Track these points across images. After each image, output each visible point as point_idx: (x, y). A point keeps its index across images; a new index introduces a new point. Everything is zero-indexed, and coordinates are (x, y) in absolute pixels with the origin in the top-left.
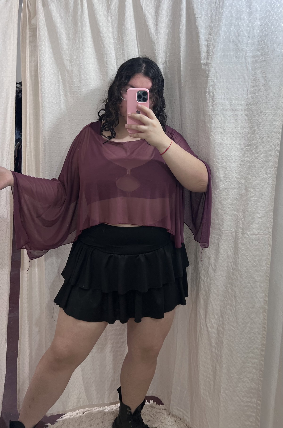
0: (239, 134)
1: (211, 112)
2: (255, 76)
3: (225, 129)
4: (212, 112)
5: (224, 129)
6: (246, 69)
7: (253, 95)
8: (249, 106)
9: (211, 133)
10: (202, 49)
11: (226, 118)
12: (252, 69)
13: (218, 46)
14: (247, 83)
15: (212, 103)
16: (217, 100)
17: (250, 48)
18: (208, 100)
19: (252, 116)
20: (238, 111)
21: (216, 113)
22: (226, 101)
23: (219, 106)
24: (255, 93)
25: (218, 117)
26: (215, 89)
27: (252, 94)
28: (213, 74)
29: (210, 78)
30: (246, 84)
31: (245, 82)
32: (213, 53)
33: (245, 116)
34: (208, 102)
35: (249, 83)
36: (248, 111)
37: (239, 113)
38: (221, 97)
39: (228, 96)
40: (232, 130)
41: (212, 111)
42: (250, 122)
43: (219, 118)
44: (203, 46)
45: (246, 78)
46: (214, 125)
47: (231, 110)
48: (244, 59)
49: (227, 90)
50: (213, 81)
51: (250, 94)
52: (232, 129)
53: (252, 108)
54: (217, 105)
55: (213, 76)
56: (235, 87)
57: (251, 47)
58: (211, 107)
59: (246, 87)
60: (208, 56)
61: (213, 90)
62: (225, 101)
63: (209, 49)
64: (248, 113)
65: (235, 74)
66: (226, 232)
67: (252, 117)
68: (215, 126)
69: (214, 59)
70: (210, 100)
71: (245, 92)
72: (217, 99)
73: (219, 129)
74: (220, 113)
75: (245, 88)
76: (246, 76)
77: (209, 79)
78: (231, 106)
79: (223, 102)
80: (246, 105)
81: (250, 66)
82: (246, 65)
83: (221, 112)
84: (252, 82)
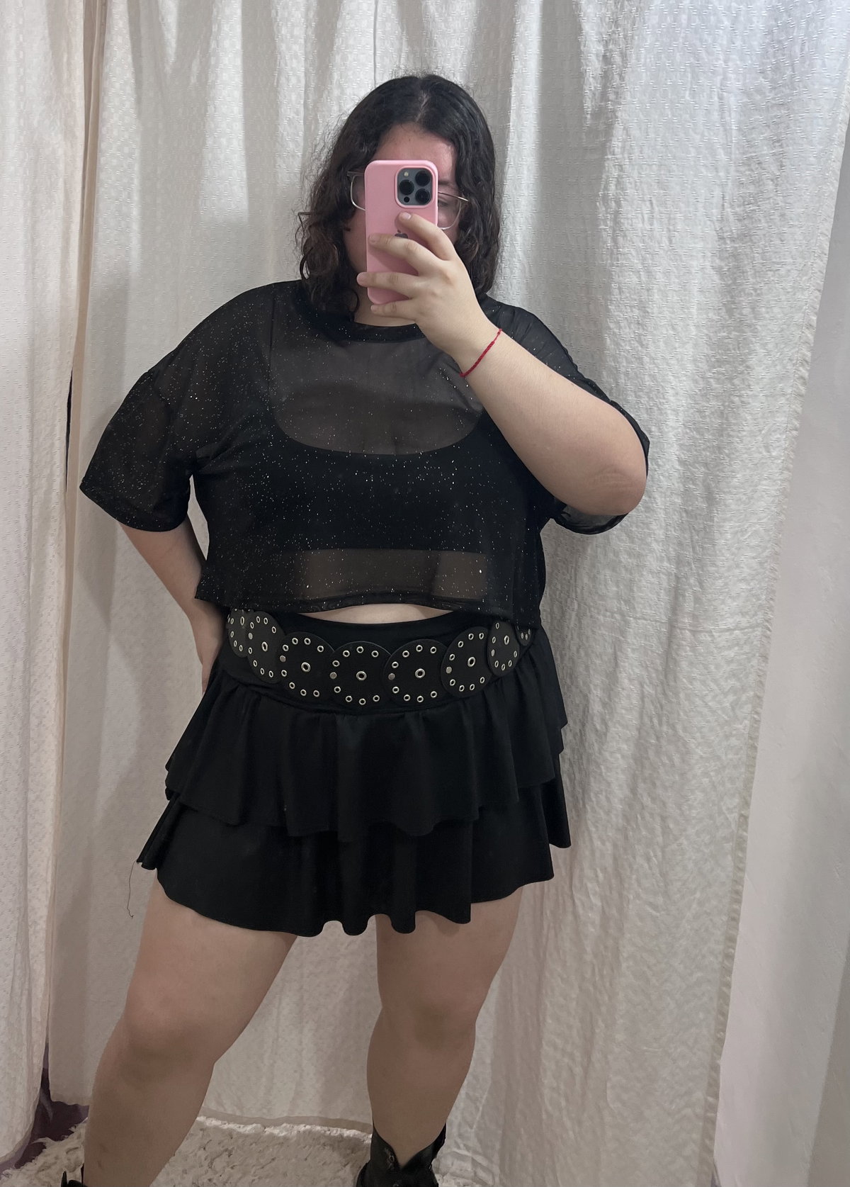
0: (693, 328)
1: (608, 257)
2: (751, 153)
3: (650, 311)
4: (611, 257)
5: (648, 312)
6: (721, 129)
7: (742, 208)
8: (728, 242)
9: (607, 321)
10: (587, 65)
11: (655, 278)
12: (740, 130)
13: (638, 59)
14: (722, 174)
15: (614, 231)
16: (630, 221)
17: (737, 65)
18: (602, 223)
19: (735, 273)
20: (691, 256)
21: (624, 262)
22: (656, 225)
23: (634, 240)
24: (746, 203)
25: (629, 275)
26: (623, 189)
27: (739, 206)
28: (620, 144)
29: (610, 157)
30: (719, 176)
31: (717, 170)
32: (622, 78)
33: (713, 272)
34: (603, 227)
35: (729, 173)
36: (721, 259)
37: (695, 263)
38: (642, 213)
39: (662, 210)
40: (673, 316)
41: (612, 253)
42: (729, 292)
43: (633, 276)
44: (593, 58)
45: (722, 156)
46: (618, 297)
47: (669, 253)
48: (716, 98)
49: (662, 192)
50: (621, 166)
51: (732, 206)
52: (673, 313)
53: (736, 248)
54: (629, 238)
55: (619, 150)
56: (686, 185)
57: (738, 62)
58: (610, 244)
59: (719, 185)
60: (605, 87)
61: (616, 193)
62: (651, 225)
63: (608, 69)
64: (723, 264)
65: (687, 143)
67: (735, 275)
68: (622, 302)
69: (625, 99)
70: (608, 222)
71: (715, 200)
72: (628, 219)
73: (632, 311)
74: (636, 261)
75: (716, 186)
76: (721, 151)
77: (608, 159)
78: (670, 241)
79: (648, 227)
80: (716, 238)
81: (733, 120)
82: (722, 118)
83: (639, 260)
84: (738, 171)
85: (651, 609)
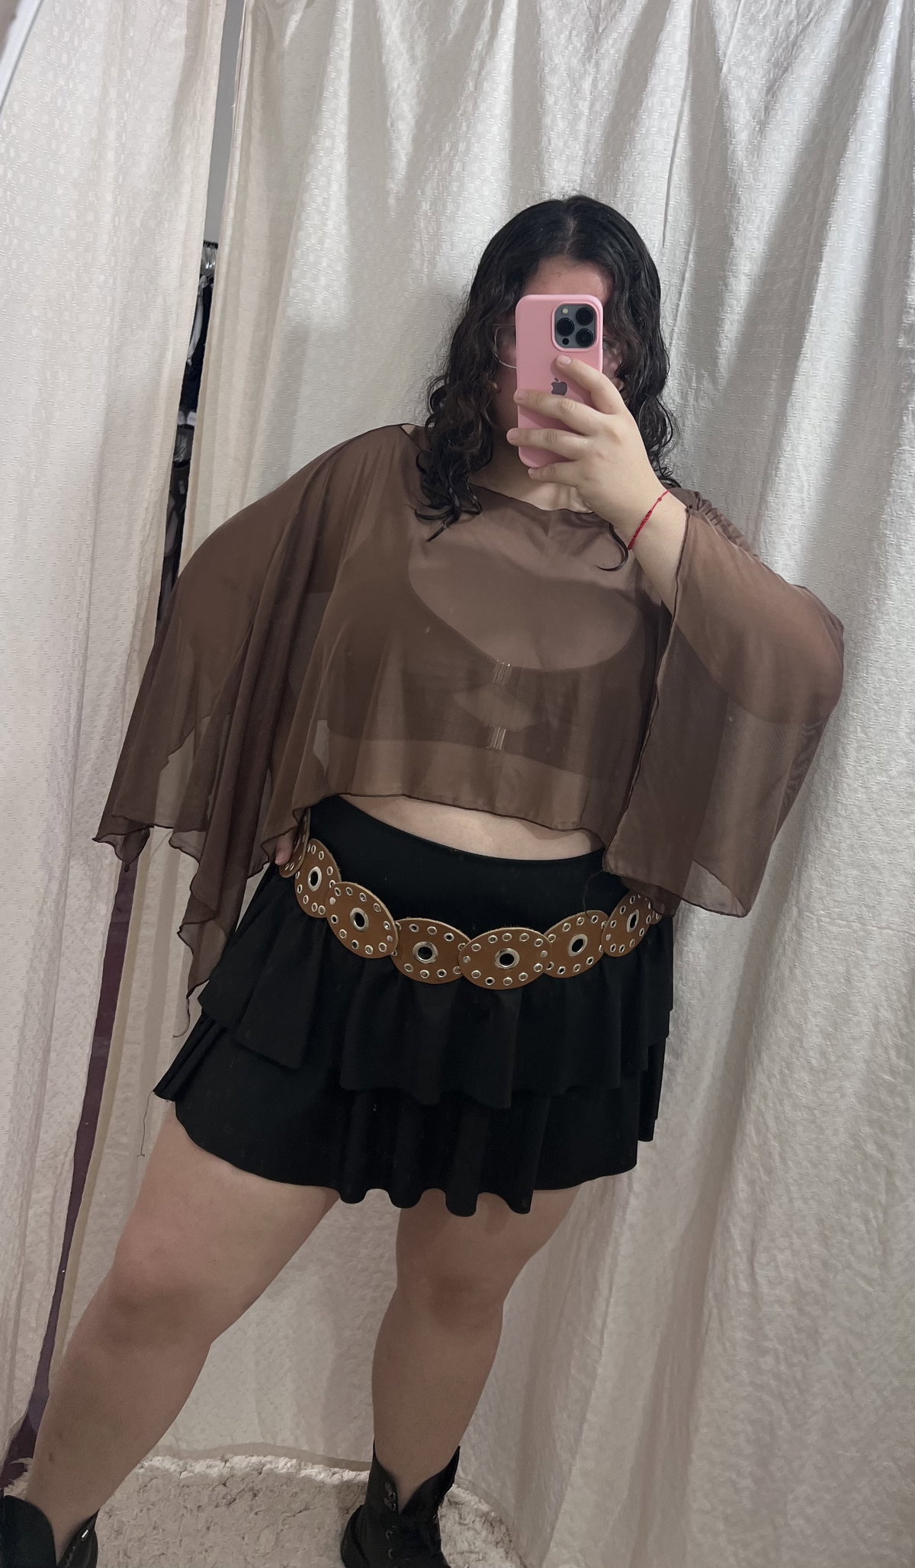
66: (884, 931)
85: (899, 918)
